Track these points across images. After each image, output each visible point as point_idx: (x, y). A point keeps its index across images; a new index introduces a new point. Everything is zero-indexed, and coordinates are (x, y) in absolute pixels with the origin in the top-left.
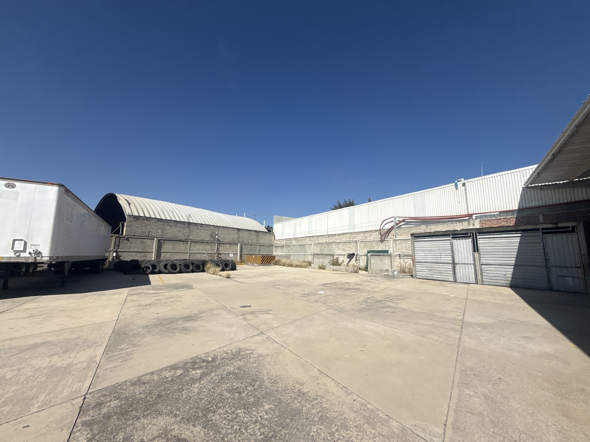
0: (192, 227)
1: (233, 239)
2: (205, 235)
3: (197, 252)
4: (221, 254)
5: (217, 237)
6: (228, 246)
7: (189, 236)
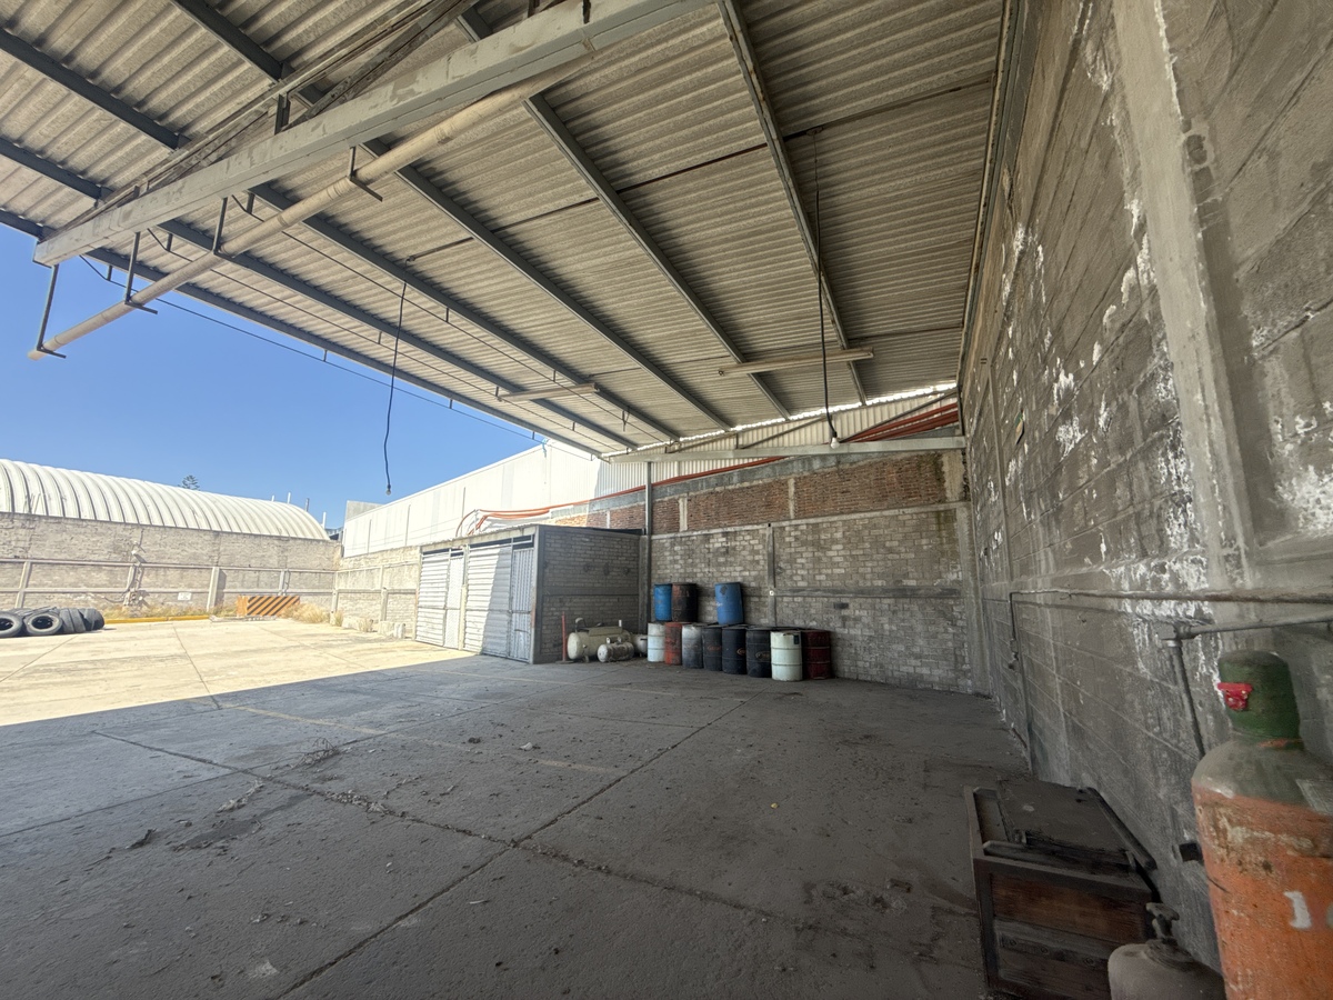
0: (41, 527)
1: (195, 557)
3: (53, 589)
4: (145, 594)
5: (134, 552)
6: (173, 575)
7: (26, 550)
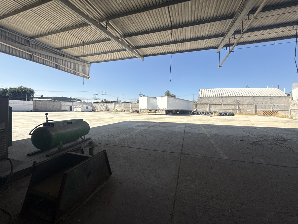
0: (224, 98)
1: (250, 102)
2: (231, 101)
3: (226, 109)
4: (241, 110)
5: (238, 102)
6: (246, 106)
7: (222, 102)
